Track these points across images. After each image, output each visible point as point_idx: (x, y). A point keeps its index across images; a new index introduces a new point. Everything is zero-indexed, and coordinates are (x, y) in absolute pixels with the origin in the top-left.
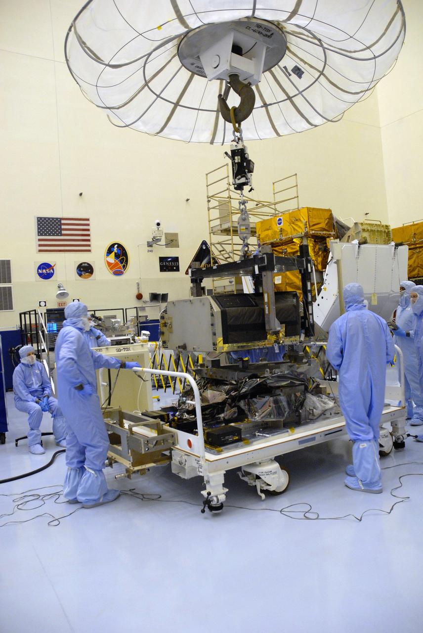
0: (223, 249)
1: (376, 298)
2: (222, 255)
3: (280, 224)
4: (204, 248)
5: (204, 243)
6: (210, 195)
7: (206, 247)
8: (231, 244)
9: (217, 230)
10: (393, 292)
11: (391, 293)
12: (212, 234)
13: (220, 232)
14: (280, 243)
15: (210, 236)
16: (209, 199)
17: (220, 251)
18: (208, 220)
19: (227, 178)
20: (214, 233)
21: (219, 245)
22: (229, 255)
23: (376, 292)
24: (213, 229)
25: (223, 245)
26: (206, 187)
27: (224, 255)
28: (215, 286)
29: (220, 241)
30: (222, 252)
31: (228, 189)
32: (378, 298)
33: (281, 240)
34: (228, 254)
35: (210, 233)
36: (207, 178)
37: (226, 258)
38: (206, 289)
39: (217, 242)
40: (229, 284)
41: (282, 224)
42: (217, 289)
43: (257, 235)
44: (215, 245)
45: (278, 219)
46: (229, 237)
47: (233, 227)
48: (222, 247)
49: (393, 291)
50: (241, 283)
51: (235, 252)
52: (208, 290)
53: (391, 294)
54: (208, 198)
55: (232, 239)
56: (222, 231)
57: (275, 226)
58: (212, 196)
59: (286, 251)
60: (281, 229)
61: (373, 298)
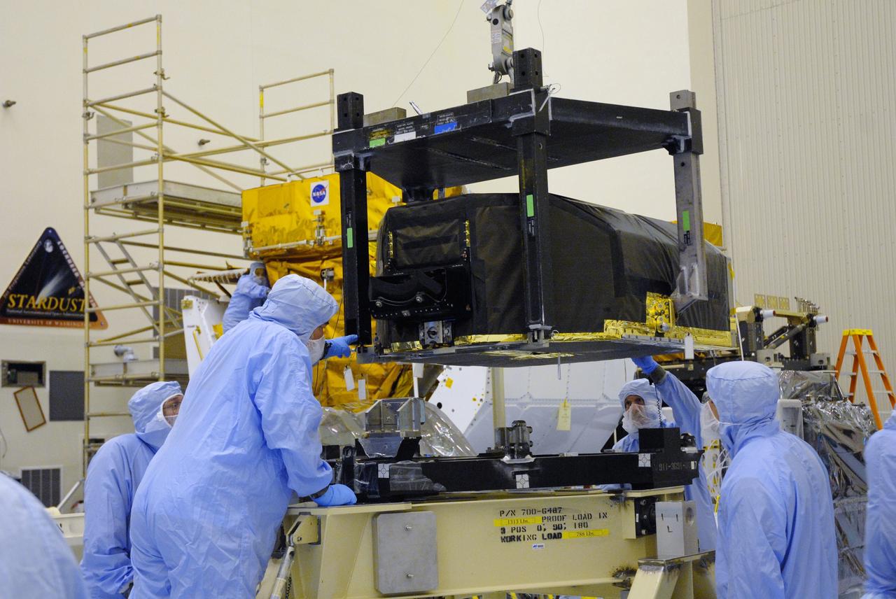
0: (123, 257)
1: (569, 413)
2: (119, 274)
3: (319, 199)
4: (49, 249)
5: (50, 235)
6: (93, 98)
7: (56, 247)
8: (157, 247)
9: (112, 200)
10: (607, 398)
11: (604, 401)
12: (92, 211)
13: (120, 207)
14: (317, 252)
15: (87, 216)
16: (90, 110)
17: (114, 263)
18: (81, 170)
19: (155, 57)
20: (98, 210)
21: (115, 246)
22: (142, 275)
23: (570, 398)
24: (96, 196)
25: (126, 246)
26: (81, 75)
27: (124, 275)
28: (92, 361)
29: (119, 233)
30: (120, 267)
31: (156, 88)
32: (574, 411)
33: (320, 243)
34: (140, 271)
35: (87, 209)
36: (85, 49)
37: (129, 284)
38: (48, 369)
39: (109, 235)
40: (114, 359)
41: (326, 201)
42: (97, 370)
43: (244, 224)
44: (103, 244)
45: (313, 185)
46: (154, 226)
47: (166, 197)
48: (125, 252)
49: (605, 397)
50: (183, 357)
51: (168, 268)
52: (52, 373)
53: (601, 405)
54: (86, 104)
55: (161, 231)
56: (126, 205)
57: (303, 202)
58: (100, 103)
59: (331, 273)
60: (323, 213)
61: (562, 413)
